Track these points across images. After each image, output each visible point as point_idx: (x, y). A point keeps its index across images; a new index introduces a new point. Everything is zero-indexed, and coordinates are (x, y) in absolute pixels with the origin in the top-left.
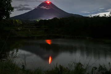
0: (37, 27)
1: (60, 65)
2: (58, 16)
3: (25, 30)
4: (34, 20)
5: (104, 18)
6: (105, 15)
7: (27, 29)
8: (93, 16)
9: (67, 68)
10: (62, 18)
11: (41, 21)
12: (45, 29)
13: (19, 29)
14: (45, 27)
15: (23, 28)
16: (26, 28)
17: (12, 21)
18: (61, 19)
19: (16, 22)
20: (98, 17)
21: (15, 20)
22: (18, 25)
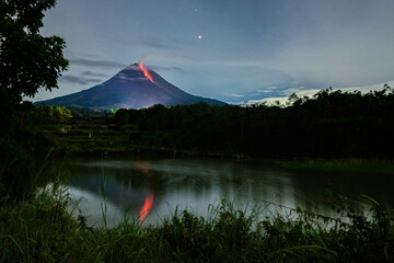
0: (109, 128)
1: (185, 211)
2: (166, 101)
3: (80, 134)
4: (104, 108)
5: (276, 109)
6: (278, 103)
7: (84, 131)
8: (250, 103)
9: (203, 219)
10: (174, 105)
11: (122, 112)
12: (131, 132)
13: (63, 130)
14: (132, 128)
15: (73, 128)
16: (81, 128)
17: (47, 110)
18: (172, 108)
19: (57, 113)
20: (262, 107)
21: (55, 108)
22: (62, 119)
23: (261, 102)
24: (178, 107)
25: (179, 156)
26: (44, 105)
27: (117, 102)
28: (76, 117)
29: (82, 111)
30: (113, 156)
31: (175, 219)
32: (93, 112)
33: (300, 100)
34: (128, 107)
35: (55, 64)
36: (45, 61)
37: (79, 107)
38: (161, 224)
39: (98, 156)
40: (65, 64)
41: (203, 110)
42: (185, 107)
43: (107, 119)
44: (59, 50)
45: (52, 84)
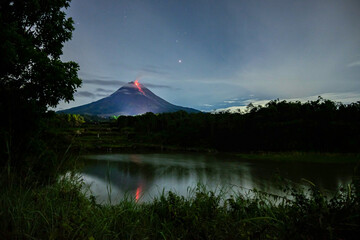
0: (113, 130)
2: (155, 110)
3: (91, 135)
4: (108, 115)
5: (237, 115)
6: (239, 110)
7: (94, 132)
8: (218, 111)
9: (183, 198)
10: (161, 113)
11: (122, 118)
12: (129, 133)
13: (78, 132)
14: (129, 130)
15: (86, 131)
16: (92, 130)
17: (66, 117)
18: (160, 115)
19: (73, 120)
20: (227, 114)
21: (72, 115)
22: (77, 124)
23: (225, 110)
24: (164, 114)
25: (165, 151)
26: (64, 114)
27: (119, 110)
28: (87, 122)
29: (92, 118)
30: (115, 151)
31: (163, 198)
32: (100, 118)
33: (256, 109)
34: (126, 115)
35: (71, 83)
36: (64, 80)
37: (90, 115)
38: (152, 201)
39: (104, 151)
40: (79, 83)
41: (183, 116)
42: (170, 114)
43: (111, 123)
44: (74, 72)
45: (69, 97)
